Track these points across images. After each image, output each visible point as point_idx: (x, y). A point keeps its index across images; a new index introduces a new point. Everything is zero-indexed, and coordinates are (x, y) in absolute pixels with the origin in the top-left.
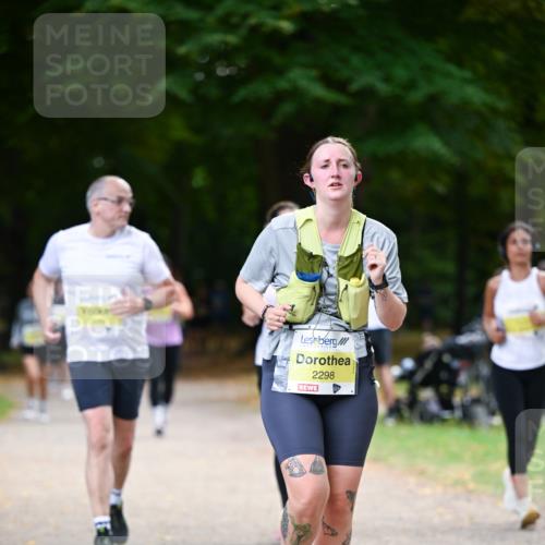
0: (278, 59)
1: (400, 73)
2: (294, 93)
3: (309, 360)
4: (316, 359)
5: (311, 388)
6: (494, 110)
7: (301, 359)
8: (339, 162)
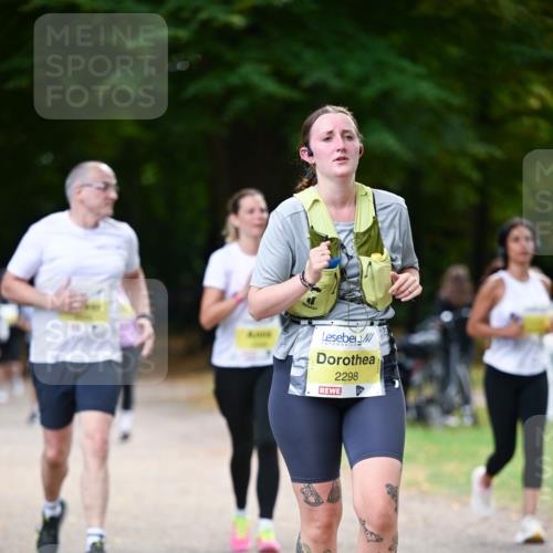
3: (331, 360)
4: (339, 359)
5: (333, 391)
7: (322, 359)
8: (344, 133)
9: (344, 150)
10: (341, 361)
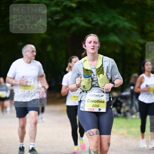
0: (72, 15)
1: (106, 19)
2: (76, 24)
3: (91, 101)
4: (93, 101)
5: (92, 110)
6: (132, 29)
7: (89, 101)
8: (94, 42)
9: (94, 46)
10: (94, 101)
